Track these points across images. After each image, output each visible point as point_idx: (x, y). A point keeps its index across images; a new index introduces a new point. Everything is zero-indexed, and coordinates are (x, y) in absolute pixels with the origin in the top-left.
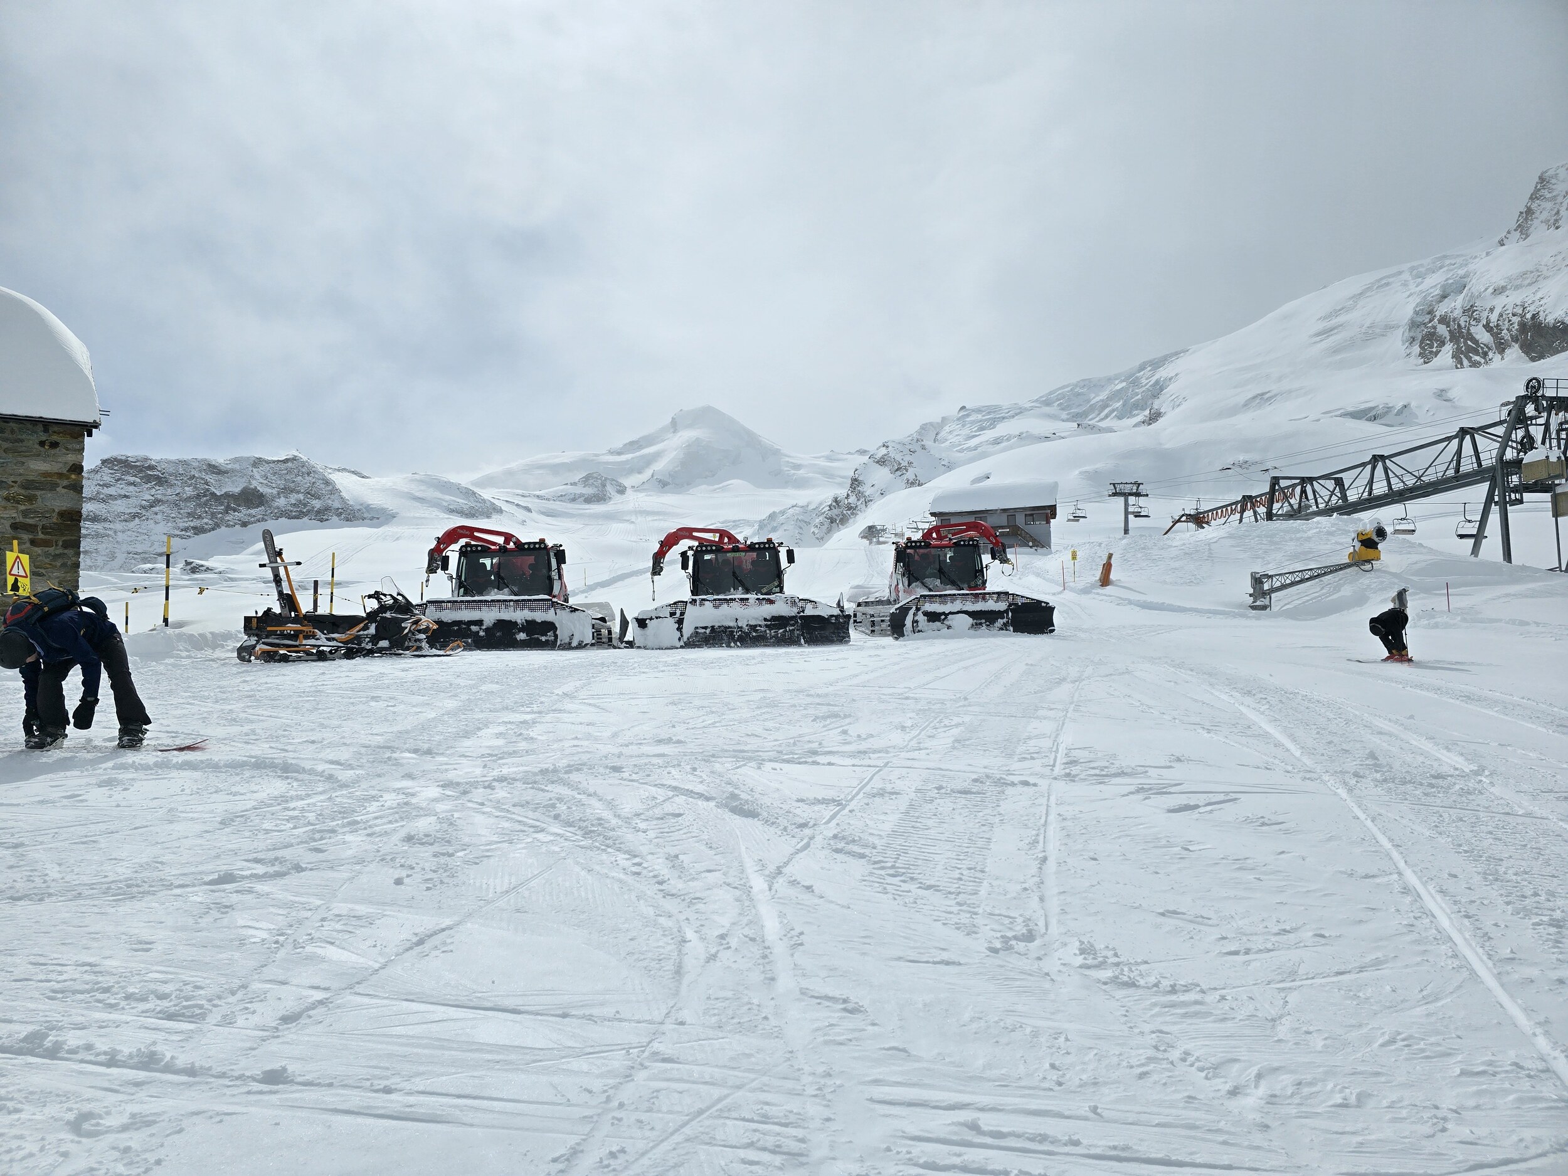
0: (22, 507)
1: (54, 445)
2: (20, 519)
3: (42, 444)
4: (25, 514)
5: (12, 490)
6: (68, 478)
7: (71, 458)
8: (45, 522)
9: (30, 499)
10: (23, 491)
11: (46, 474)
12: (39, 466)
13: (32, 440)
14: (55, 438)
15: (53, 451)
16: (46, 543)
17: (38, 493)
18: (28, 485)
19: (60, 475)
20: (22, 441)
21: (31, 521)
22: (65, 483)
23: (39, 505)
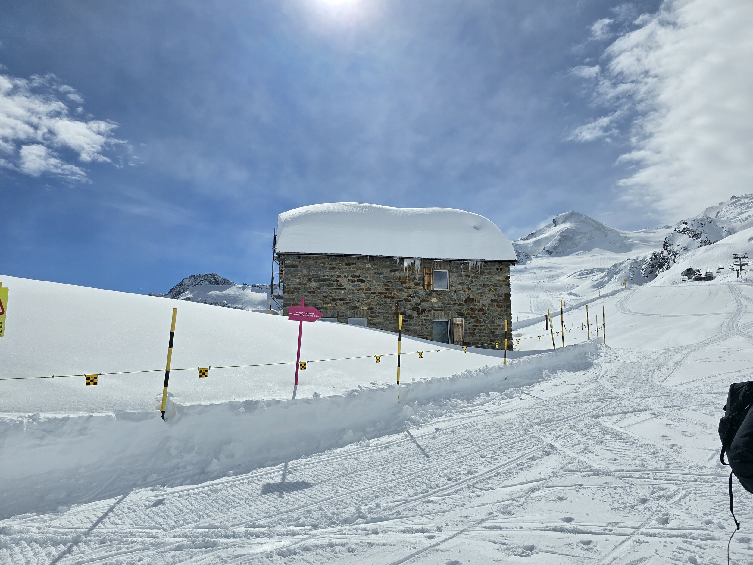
0: (494, 293)
1: (501, 270)
2: (493, 298)
3: (498, 269)
4: (495, 295)
5: (491, 287)
6: (506, 282)
7: (506, 274)
8: (501, 298)
9: (496, 290)
10: (493, 287)
11: (499, 281)
12: (498, 278)
13: (495, 268)
14: (501, 267)
15: (501, 272)
16: (501, 306)
17: (498, 288)
18: (495, 285)
19: (504, 281)
20: (492, 269)
21: (496, 298)
22: (505, 283)
23: (498, 292)
